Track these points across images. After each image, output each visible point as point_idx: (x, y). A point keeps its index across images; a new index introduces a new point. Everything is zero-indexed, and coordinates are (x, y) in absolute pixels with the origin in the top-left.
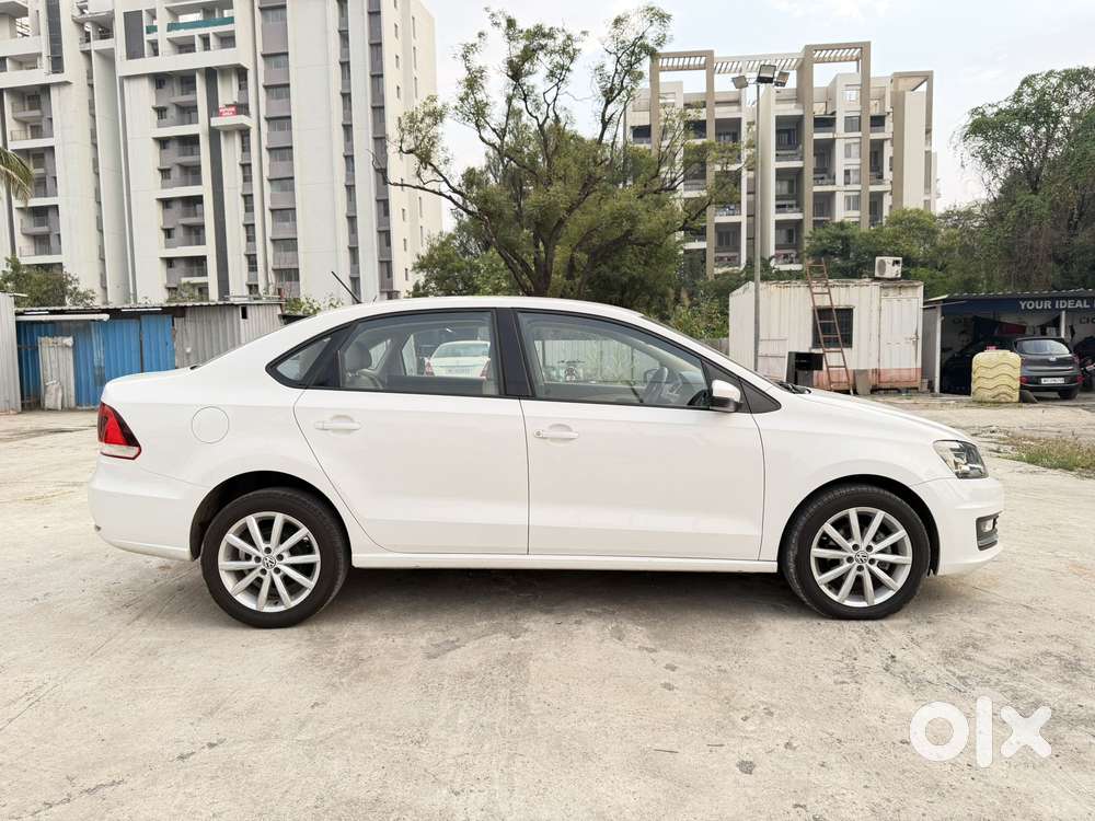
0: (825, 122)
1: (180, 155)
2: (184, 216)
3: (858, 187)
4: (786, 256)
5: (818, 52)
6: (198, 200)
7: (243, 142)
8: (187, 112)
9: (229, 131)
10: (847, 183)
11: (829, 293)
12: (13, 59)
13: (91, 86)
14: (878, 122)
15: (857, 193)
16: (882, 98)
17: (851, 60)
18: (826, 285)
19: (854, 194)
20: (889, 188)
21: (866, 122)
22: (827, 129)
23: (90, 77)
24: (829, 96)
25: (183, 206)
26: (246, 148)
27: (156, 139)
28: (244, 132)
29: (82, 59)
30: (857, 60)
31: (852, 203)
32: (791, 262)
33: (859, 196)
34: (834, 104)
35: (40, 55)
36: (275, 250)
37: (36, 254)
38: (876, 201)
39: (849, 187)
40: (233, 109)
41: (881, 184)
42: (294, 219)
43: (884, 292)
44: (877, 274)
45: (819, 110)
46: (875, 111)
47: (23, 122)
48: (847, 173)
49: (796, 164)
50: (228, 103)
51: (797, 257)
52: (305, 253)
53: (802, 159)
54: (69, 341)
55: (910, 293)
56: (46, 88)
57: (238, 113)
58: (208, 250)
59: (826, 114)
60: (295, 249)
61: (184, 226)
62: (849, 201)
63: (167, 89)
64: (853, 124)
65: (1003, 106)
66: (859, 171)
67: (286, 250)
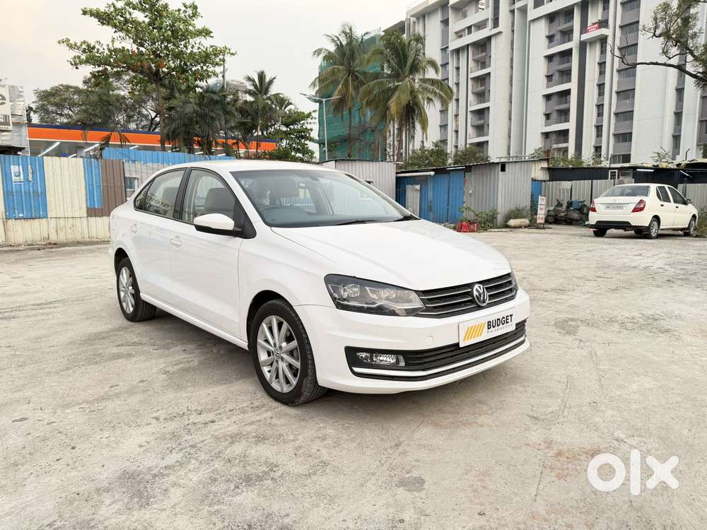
1: (560, 64)
2: (558, 104)
6: (568, 92)
7: (602, 48)
8: (567, 34)
9: (592, 42)
12: (475, 25)
13: (513, 31)
23: (513, 26)
25: (559, 98)
26: (603, 52)
27: (545, 57)
28: (603, 40)
29: (509, 15)
35: (488, 19)
36: (617, 120)
37: (477, 137)
40: (597, 25)
42: (633, 97)
47: (476, 61)
50: (594, 22)
52: (638, 120)
54: (418, 187)
56: (489, 39)
57: (599, 27)
58: (571, 125)
60: (631, 118)
61: (557, 110)
63: (556, 22)
67: (625, 120)
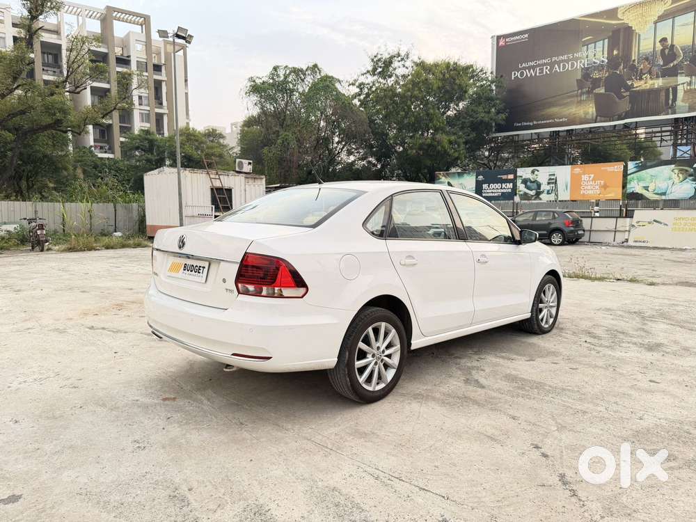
0: (123, 61)
3: (148, 108)
4: (101, 148)
5: (116, 13)
10: (140, 104)
11: (219, 179)
14: (157, 68)
15: (148, 112)
16: (159, 54)
17: (137, 24)
18: (217, 174)
19: (146, 112)
20: (167, 111)
21: (150, 68)
22: (124, 66)
24: (125, 44)
30: (142, 25)
31: (146, 117)
32: (106, 152)
33: (149, 114)
34: (128, 50)
38: (159, 118)
39: (142, 107)
41: (162, 108)
43: (247, 180)
44: (237, 169)
45: (118, 51)
46: (155, 61)
48: (140, 98)
49: (106, 86)
51: (109, 149)
53: (108, 82)
55: (258, 182)
59: (122, 55)
62: (142, 116)
64: (142, 66)
65: (265, 79)
66: (148, 98)
